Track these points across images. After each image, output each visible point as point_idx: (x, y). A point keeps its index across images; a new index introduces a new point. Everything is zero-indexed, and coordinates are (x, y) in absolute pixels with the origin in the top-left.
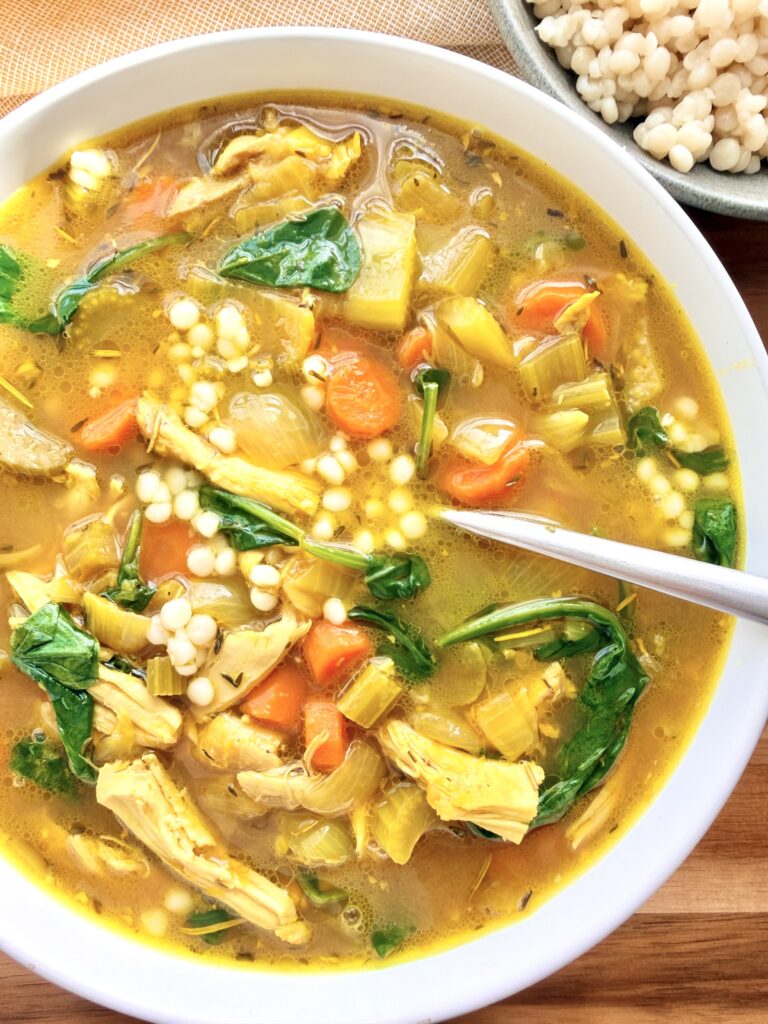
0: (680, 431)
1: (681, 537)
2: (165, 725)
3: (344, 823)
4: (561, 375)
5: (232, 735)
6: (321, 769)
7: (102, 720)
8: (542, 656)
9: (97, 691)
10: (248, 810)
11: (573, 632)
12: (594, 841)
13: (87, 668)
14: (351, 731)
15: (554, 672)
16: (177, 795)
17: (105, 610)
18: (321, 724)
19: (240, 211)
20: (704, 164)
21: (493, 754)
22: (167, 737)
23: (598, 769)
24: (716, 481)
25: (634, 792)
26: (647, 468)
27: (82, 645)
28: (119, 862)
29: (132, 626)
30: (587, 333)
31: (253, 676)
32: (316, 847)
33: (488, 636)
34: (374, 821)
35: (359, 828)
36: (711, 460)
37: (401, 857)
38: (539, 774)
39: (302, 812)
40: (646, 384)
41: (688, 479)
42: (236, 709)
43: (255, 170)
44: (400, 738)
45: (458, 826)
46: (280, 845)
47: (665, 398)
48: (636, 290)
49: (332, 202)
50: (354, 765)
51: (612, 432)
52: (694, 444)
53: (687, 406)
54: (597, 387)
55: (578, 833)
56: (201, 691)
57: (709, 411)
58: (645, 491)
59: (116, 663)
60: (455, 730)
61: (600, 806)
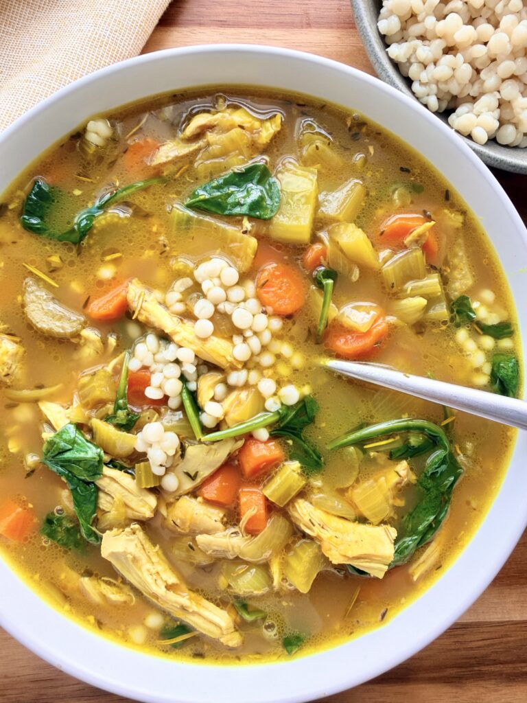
0: (483, 311)
1: (483, 380)
2: (146, 506)
3: (265, 567)
4: (410, 275)
5: (191, 511)
6: (252, 532)
7: (104, 502)
8: (394, 456)
9: (102, 483)
10: (201, 560)
11: (414, 441)
12: (427, 576)
13: (95, 468)
14: (270, 507)
15: (403, 467)
16: (154, 551)
17: (106, 430)
18: (251, 504)
19: (200, 164)
20: (493, 141)
21: (362, 520)
22: (148, 514)
23: (431, 528)
24: (506, 343)
25: (452, 544)
26: (462, 335)
27: (92, 452)
28: (115, 596)
29: (124, 441)
30: (426, 248)
31: (205, 473)
32: (247, 583)
33: (360, 443)
34: (285, 565)
35: (275, 569)
36: (503, 330)
37: (304, 589)
38: (394, 533)
39: (238, 560)
40: (462, 281)
41: (488, 342)
42: (194, 493)
43: (211, 137)
44: (304, 511)
45: (341, 567)
46: (223, 582)
47: (474, 290)
48: (455, 220)
49: (261, 160)
50: (273, 530)
51: (442, 311)
52: (492, 319)
53: (488, 295)
54: (432, 282)
55: (417, 570)
56: (170, 483)
57: (501, 298)
58: (460, 350)
59: (113, 464)
60: (338, 504)
61: (431, 553)
